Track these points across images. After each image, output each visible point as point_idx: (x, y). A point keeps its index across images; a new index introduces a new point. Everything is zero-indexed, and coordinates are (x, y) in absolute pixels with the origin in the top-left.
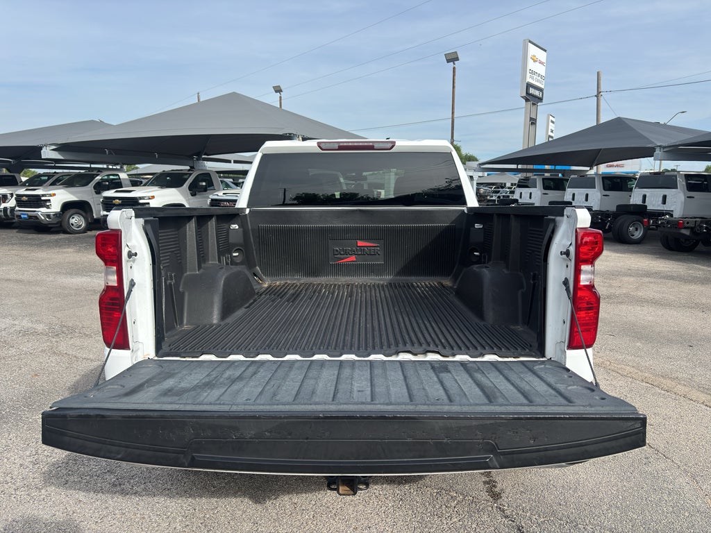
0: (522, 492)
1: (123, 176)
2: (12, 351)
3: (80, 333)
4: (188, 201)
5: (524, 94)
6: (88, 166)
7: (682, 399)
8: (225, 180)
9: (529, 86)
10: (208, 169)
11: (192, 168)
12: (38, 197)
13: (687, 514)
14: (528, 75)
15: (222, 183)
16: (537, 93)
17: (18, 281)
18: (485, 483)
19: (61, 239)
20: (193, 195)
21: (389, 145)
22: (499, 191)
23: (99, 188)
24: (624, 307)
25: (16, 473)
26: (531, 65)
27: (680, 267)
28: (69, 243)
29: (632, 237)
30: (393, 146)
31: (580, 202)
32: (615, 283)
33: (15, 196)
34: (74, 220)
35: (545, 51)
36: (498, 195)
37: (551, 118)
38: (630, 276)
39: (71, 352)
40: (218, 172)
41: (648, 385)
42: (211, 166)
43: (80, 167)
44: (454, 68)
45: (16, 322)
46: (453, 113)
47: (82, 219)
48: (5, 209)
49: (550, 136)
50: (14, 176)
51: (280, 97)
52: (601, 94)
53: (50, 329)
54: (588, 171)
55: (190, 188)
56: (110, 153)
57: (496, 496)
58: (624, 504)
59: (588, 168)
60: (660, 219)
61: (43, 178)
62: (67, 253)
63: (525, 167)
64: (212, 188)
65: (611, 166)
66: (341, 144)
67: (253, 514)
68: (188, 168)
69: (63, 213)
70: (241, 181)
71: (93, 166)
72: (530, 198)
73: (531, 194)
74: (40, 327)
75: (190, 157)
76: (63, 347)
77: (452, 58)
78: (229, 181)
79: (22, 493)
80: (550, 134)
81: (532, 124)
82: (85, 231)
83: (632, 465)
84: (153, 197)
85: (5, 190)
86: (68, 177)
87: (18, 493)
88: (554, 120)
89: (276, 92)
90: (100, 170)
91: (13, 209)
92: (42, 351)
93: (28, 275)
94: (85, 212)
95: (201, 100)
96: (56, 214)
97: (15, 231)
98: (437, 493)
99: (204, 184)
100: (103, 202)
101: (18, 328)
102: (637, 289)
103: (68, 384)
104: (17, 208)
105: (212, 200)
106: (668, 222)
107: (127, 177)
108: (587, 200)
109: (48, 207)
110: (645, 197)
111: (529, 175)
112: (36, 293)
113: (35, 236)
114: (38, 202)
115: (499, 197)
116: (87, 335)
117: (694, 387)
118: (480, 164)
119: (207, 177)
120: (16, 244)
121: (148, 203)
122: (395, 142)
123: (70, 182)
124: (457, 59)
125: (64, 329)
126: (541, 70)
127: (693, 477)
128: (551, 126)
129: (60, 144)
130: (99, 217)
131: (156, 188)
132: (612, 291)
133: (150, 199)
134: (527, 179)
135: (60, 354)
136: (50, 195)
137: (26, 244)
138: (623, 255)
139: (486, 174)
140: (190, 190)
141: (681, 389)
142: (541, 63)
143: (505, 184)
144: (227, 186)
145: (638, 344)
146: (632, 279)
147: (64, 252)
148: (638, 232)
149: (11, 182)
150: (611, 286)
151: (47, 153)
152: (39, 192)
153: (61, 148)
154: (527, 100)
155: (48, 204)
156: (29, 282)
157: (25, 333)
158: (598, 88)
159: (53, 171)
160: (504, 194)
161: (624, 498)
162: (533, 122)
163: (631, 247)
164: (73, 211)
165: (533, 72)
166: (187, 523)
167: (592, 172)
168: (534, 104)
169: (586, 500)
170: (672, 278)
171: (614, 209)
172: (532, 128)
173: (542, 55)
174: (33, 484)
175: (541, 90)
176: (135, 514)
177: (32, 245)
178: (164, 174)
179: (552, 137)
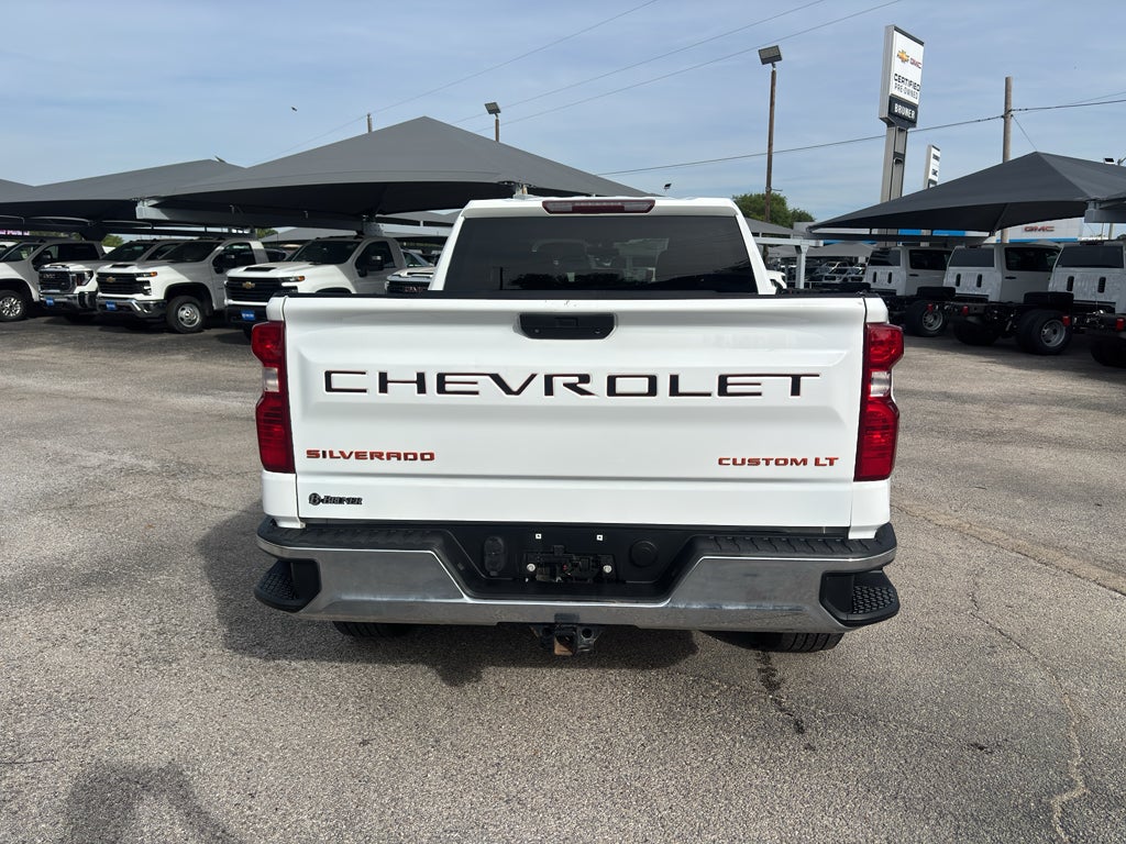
0: (809, 682)
1: (256, 245)
2: (114, 496)
3: (206, 473)
4: (354, 284)
5: (886, 115)
6: (202, 229)
7: (1066, 575)
8: (411, 251)
9: (893, 100)
10: (385, 235)
11: (360, 233)
12: (132, 276)
13: (1031, 715)
14: (893, 83)
15: (406, 257)
16: (906, 112)
17: (108, 401)
18: (760, 671)
19: (166, 341)
20: (362, 275)
21: (647, 206)
22: (846, 270)
23: (222, 264)
24: (1010, 449)
25: (136, 644)
26: (898, 67)
27: (1114, 390)
28: (178, 347)
29: (1048, 345)
30: (651, 207)
31: (968, 289)
32: (1005, 414)
33: (95, 276)
34: (184, 312)
35: (922, 43)
36: (845, 276)
37: (934, 151)
38: (1032, 403)
39: (195, 498)
40: (400, 239)
41: (1020, 556)
42: (389, 230)
43: (191, 232)
44: (774, 73)
45: (114, 457)
46: (770, 145)
47: (197, 312)
48: (82, 294)
49: (931, 181)
50: (93, 245)
51: (497, 121)
52: (1012, 113)
53: (162, 467)
54: (985, 238)
55: (358, 264)
56: (237, 211)
57: (772, 686)
58: (946, 700)
59: (987, 234)
60: (1090, 316)
61: (136, 248)
62: (178, 361)
63: (884, 232)
64: (390, 264)
65: (1032, 229)
66: (577, 204)
67: (447, 698)
68: (354, 233)
69: (169, 301)
70: (434, 252)
71: (209, 229)
72: (890, 281)
73: (890, 275)
74: (149, 465)
75: (358, 217)
76: (183, 491)
77: (771, 57)
78: (416, 252)
79: (147, 666)
80: (931, 177)
81: (898, 162)
82: (200, 329)
83: (969, 654)
84: (302, 278)
85: (81, 266)
86: (174, 247)
87: (141, 666)
88: (938, 154)
89: (490, 112)
90: (221, 236)
91: (93, 295)
92: (155, 496)
93: (123, 392)
94: (201, 300)
95: (374, 130)
96: (158, 303)
97: (97, 328)
98: (694, 681)
99: (379, 258)
100: (227, 286)
101: (118, 465)
102: (1038, 422)
103: (195, 539)
104: (100, 294)
105: (392, 283)
106: (1102, 320)
107: (261, 247)
108: (979, 285)
109: (146, 293)
110: (1071, 280)
111: (889, 244)
112: (138, 418)
113: (127, 336)
114: (132, 284)
115: (845, 279)
116: (216, 476)
117: (1088, 560)
118: (810, 228)
119: (383, 247)
120: (101, 347)
121: (296, 288)
122: (654, 202)
123: (176, 255)
124: (779, 58)
125: (183, 467)
126: (915, 74)
127: (1054, 672)
128: (934, 165)
129: (165, 198)
130: (222, 307)
131: (307, 265)
132: (997, 425)
133: (297, 281)
134: (885, 251)
135: (180, 500)
136: (149, 275)
137: (116, 347)
138: (1029, 372)
139: (821, 243)
140: (357, 268)
141: (1067, 562)
142: (914, 63)
143: (857, 259)
144: (413, 261)
145: (1019, 501)
146: (1033, 408)
147: (173, 361)
148: (1058, 335)
149: (89, 254)
150: (997, 418)
151: (145, 211)
152: (133, 270)
153: (165, 203)
154: (890, 124)
155: (146, 288)
156: (126, 403)
157: (128, 472)
158: (1006, 103)
159: (153, 237)
160: (853, 275)
161: (948, 693)
162: (899, 159)
163: (1044, 360)
164: (182, 299)
165: (900, 79)
166: (362, 705)
167: (993, 240)
168: (900, 130)
169: (894, 693)
170: (1097, 407)
171: (1021, 299)
172: (897, 169)
173: (916, 51)
174: (160, 656)
175: (913, 107)
176: (295, 693)
177: (125, 350)
178: (319, 243)
179: (934, 182)
